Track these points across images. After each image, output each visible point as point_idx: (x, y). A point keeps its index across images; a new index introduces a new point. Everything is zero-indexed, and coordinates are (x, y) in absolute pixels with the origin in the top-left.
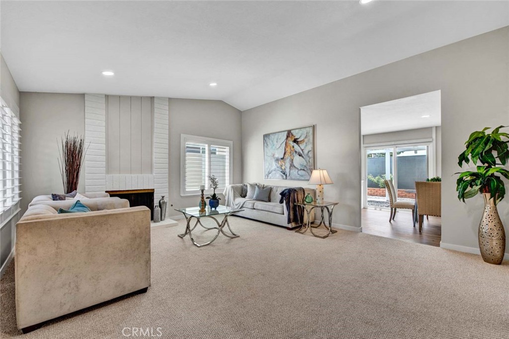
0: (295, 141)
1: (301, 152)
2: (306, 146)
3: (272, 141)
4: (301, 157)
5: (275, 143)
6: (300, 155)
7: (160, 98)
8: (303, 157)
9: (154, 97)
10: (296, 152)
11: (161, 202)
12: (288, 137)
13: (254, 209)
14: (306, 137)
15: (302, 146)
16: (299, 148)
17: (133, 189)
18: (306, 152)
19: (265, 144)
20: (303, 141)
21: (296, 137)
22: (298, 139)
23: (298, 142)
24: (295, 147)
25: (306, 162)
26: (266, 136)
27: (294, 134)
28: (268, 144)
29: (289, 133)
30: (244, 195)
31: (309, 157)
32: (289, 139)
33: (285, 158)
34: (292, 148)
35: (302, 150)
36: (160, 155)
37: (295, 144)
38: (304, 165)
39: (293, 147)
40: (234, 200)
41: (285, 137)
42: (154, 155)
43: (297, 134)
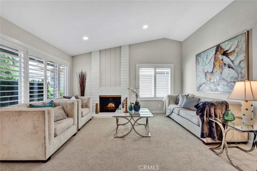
0: (225, 54)
1: (231, 64)
2: (237, 56)
3: (203, 59)
4: (230, 69)
5: (205, 59)
6: (229, 67)
7: (125, 46)
8: (233, 69)
9: (121, 46)
10: (225, 64)
11: (123, 103)
12: (216, 51)
13: (179, 115)
14: (237, 47)
15: (232, 57)
16: (228, 59)
17: (111, 95)
18: (237, 63)
19: (197, 62)
20: (234, 51)
21: (225, 50)
22: (228, 50)
23: (227, 54)
24: (224, 60)
25: (237, 73)
26: (198, 55)
27: (223, 47)
28: (200, 61)
29: (218, 47)
30: (177, 103)
31: (240, 67)
32: (218, 53)
33: (213, 72)
34: (221, 62)
35: (232, 61)
36: (124, 77)
37: (224, 57)
38: (235, 77)
39: (222, 60)
40: (168, 105)
41: (214, 52)
42: (122, 77)
43: (226, 47)
